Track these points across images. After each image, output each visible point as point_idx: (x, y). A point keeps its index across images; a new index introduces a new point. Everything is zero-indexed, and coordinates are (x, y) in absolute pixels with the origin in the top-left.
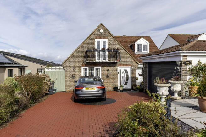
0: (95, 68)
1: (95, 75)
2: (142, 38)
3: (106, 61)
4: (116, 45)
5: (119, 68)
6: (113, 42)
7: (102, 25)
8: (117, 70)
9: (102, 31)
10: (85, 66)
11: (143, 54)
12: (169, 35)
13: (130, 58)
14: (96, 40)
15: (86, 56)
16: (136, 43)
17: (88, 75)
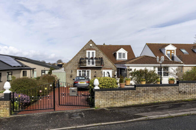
0: (86, 70)
1: (86, 75)
2: (122, 49)
3: (94, 65)
4: (102, 55)
5: (103, 71)
6: (99, 53)
7: (91, 40)
8: (102, 72)
9: (91, 45)
10: (80, 69)
11: (122, 60)
12: (146, 44)
13: (111, 64)
14: (87, 51)
15: (80, 63)
16: (117, 52)
17: (81, 75)
